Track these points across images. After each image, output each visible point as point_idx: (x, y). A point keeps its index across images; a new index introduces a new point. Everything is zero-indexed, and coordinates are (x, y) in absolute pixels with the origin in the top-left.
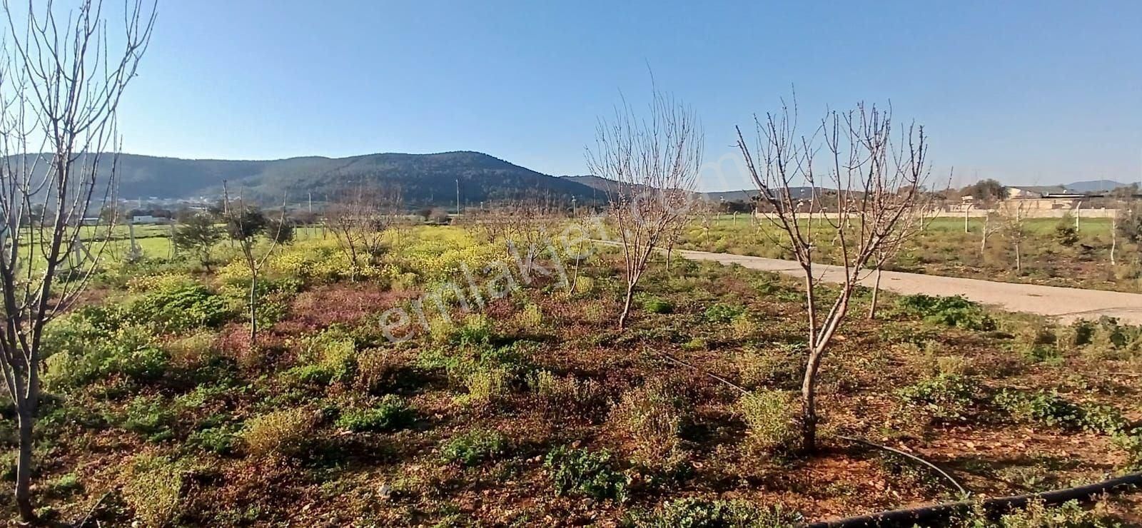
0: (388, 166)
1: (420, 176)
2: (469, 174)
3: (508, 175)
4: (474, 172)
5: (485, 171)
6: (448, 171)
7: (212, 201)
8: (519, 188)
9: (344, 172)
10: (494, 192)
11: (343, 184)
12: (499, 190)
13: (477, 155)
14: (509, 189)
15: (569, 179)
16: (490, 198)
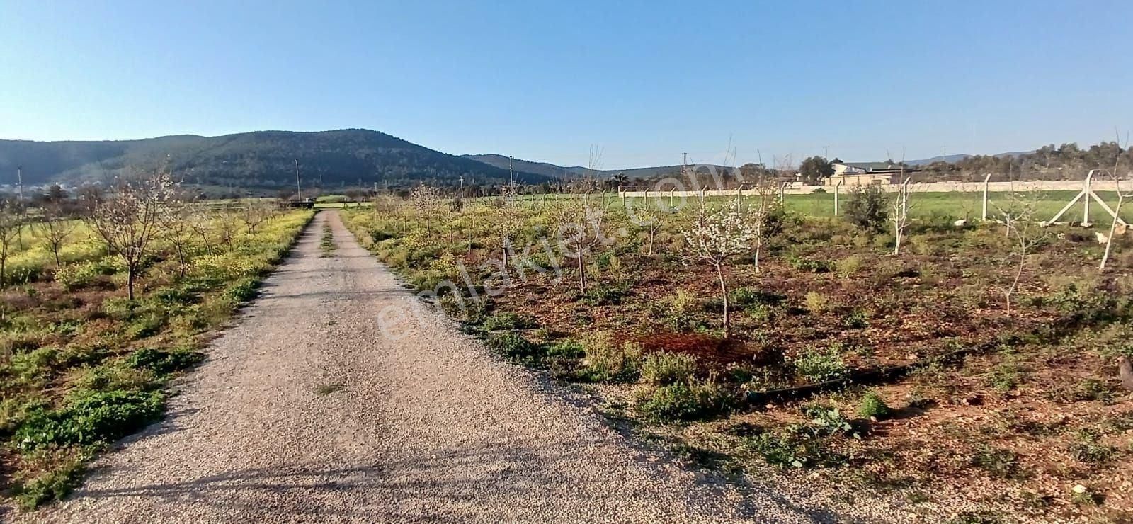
0: (269, 145)
1: (307, 156)
2: (362, 153)
3: (404, 153)
4: (367, 151)
5: (380, 150)
6: (338, 150)
7: (68, 187)
8: (416, 167)
9: (220, 152)
10: (390, 172)
11: (217, 166)
12: (396, 168)
13: (371, 133)
14: (405, 168)
15: (470, 157)
16: (386, 178)
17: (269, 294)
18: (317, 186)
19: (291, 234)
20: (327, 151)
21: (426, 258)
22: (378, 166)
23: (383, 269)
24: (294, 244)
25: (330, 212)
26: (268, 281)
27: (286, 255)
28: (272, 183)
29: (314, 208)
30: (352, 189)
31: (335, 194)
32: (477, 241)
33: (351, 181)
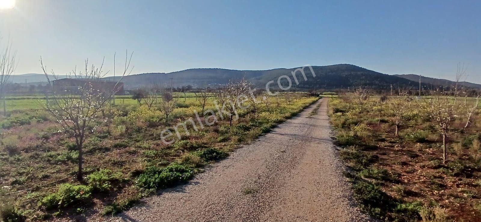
1: (322, 76)
2: (344, 74)
3: (364, 74)
4: (346, 74)
5: (352, 73)
6: (334, 73)
8: (369, 81)
10: (356, 83)
12: (359, 81)
13: (348, 66)
16: (354, 85)
17: (276, 132)
18: (324, 88)
19: (302, 107)
20: (329, 74)
21: (351, 125)
22: (350, 80)
23: (328, 127)
24: (301, 111)
25: (325, 99)
26: (280, 125)
27: (294, 115)
28: (308, 86)
29: (320, 97)
30: (337, 89)
31: (331, 91)
32: (386, 118)
33: (338, 86)
